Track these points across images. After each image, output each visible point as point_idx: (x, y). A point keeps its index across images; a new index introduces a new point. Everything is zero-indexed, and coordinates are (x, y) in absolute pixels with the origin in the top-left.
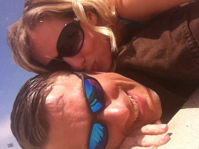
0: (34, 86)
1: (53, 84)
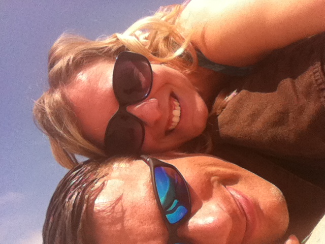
0: (77, 181)
1: (105, 178)
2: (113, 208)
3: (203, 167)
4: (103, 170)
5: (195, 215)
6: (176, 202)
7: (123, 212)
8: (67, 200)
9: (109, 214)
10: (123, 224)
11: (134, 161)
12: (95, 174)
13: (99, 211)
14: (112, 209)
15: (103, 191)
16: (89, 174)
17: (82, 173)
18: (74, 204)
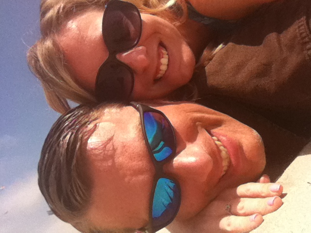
2: (105, 147)
3: (188, 114)
4: (94, 114)
5: (179, 155)
6: (162, 143)
7: (114, 150)
8: (61, 139)
9: (100, 151)
10: (113, 161)
11: (124, 107)
12: (87, 118)
13: (92, 149)
14: (103, 147)
15: (95, 132)
16: (82, 117)
17: (75, 116)
18: (68, 143)
